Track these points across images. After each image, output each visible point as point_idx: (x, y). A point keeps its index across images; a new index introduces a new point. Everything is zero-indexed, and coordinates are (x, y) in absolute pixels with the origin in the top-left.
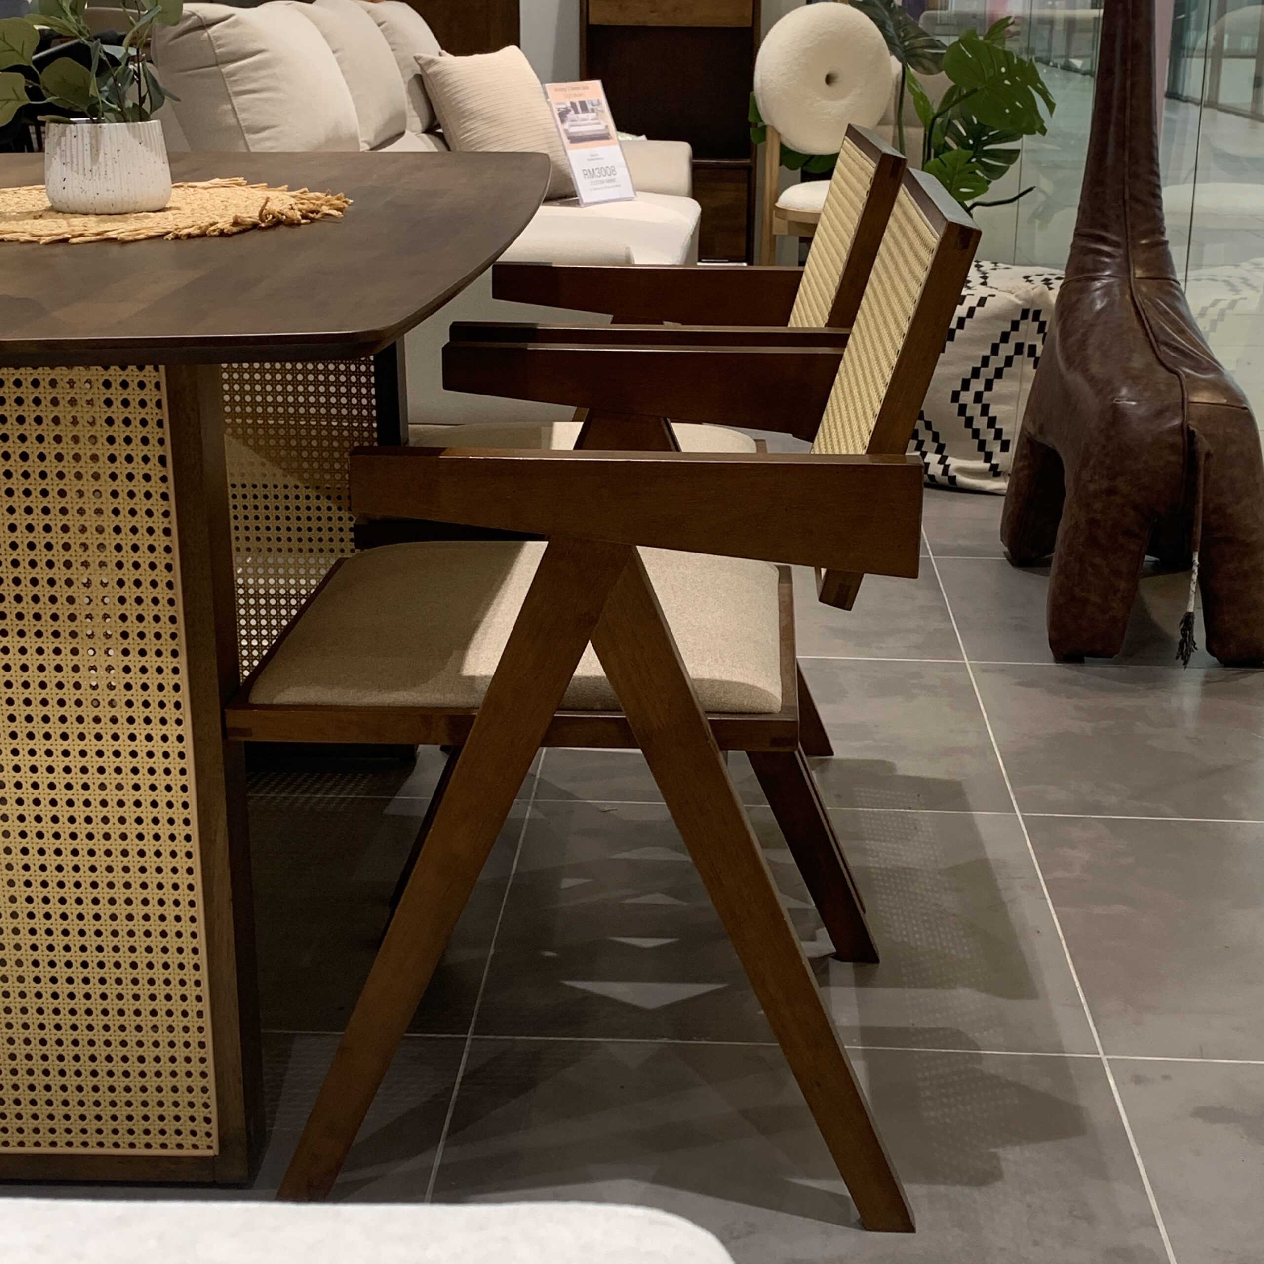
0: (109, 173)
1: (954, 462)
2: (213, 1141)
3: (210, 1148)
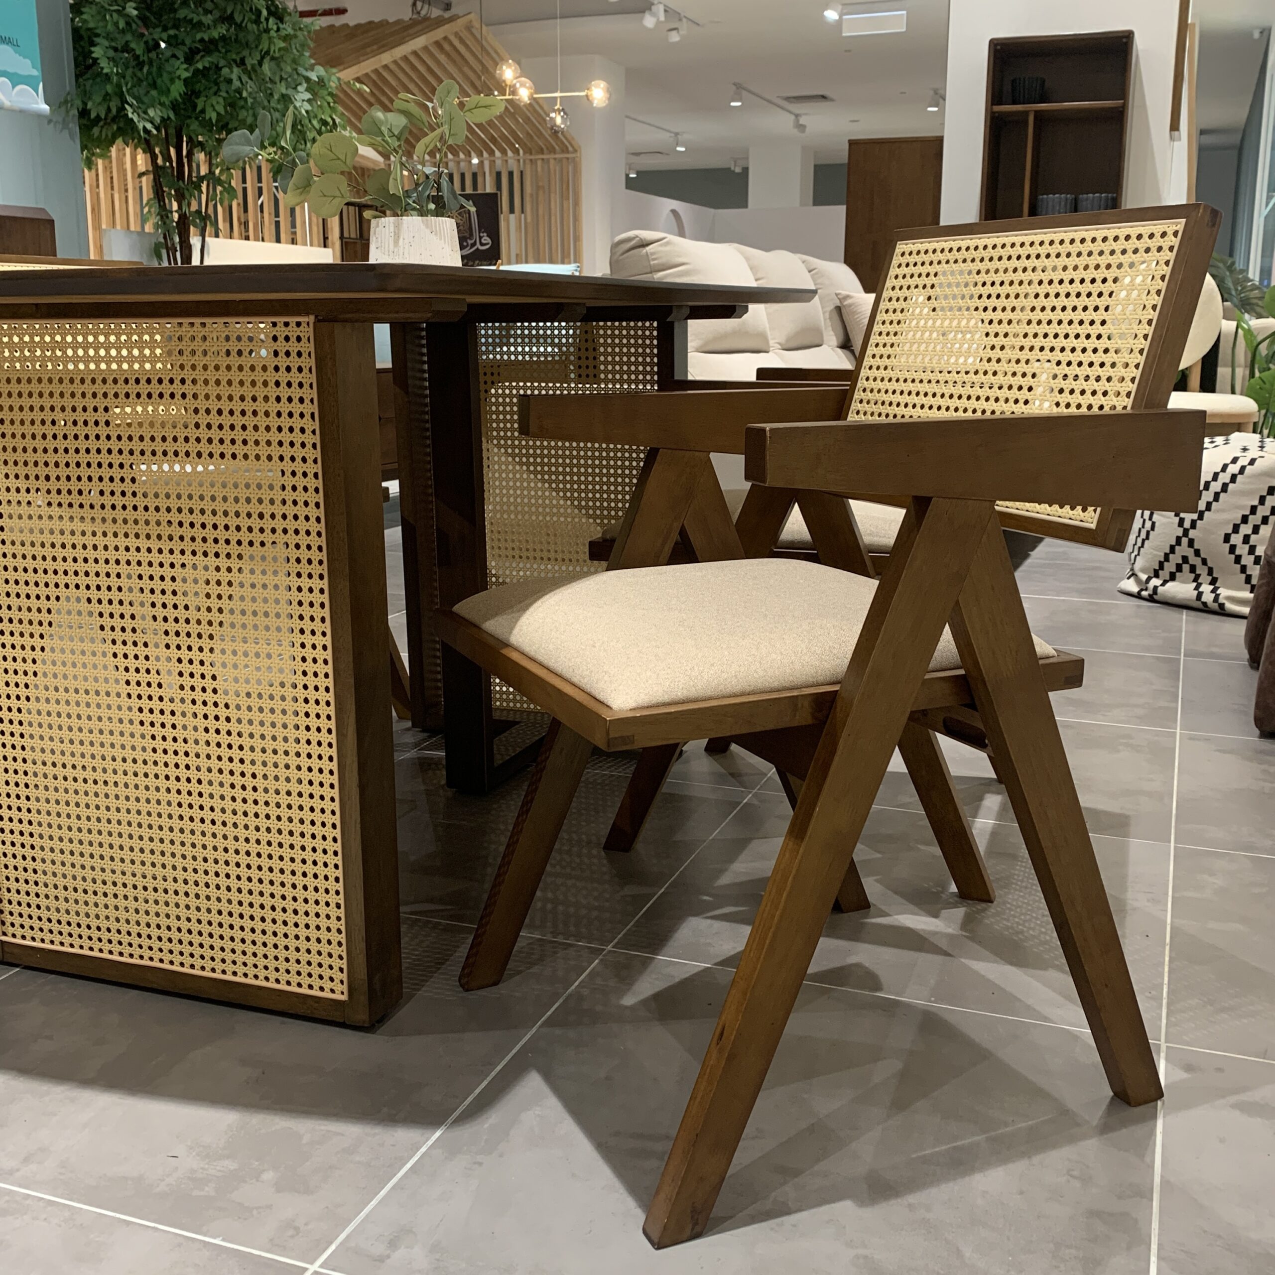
1: (1223, 592)
2: (345, 988)
3: (342, 993)
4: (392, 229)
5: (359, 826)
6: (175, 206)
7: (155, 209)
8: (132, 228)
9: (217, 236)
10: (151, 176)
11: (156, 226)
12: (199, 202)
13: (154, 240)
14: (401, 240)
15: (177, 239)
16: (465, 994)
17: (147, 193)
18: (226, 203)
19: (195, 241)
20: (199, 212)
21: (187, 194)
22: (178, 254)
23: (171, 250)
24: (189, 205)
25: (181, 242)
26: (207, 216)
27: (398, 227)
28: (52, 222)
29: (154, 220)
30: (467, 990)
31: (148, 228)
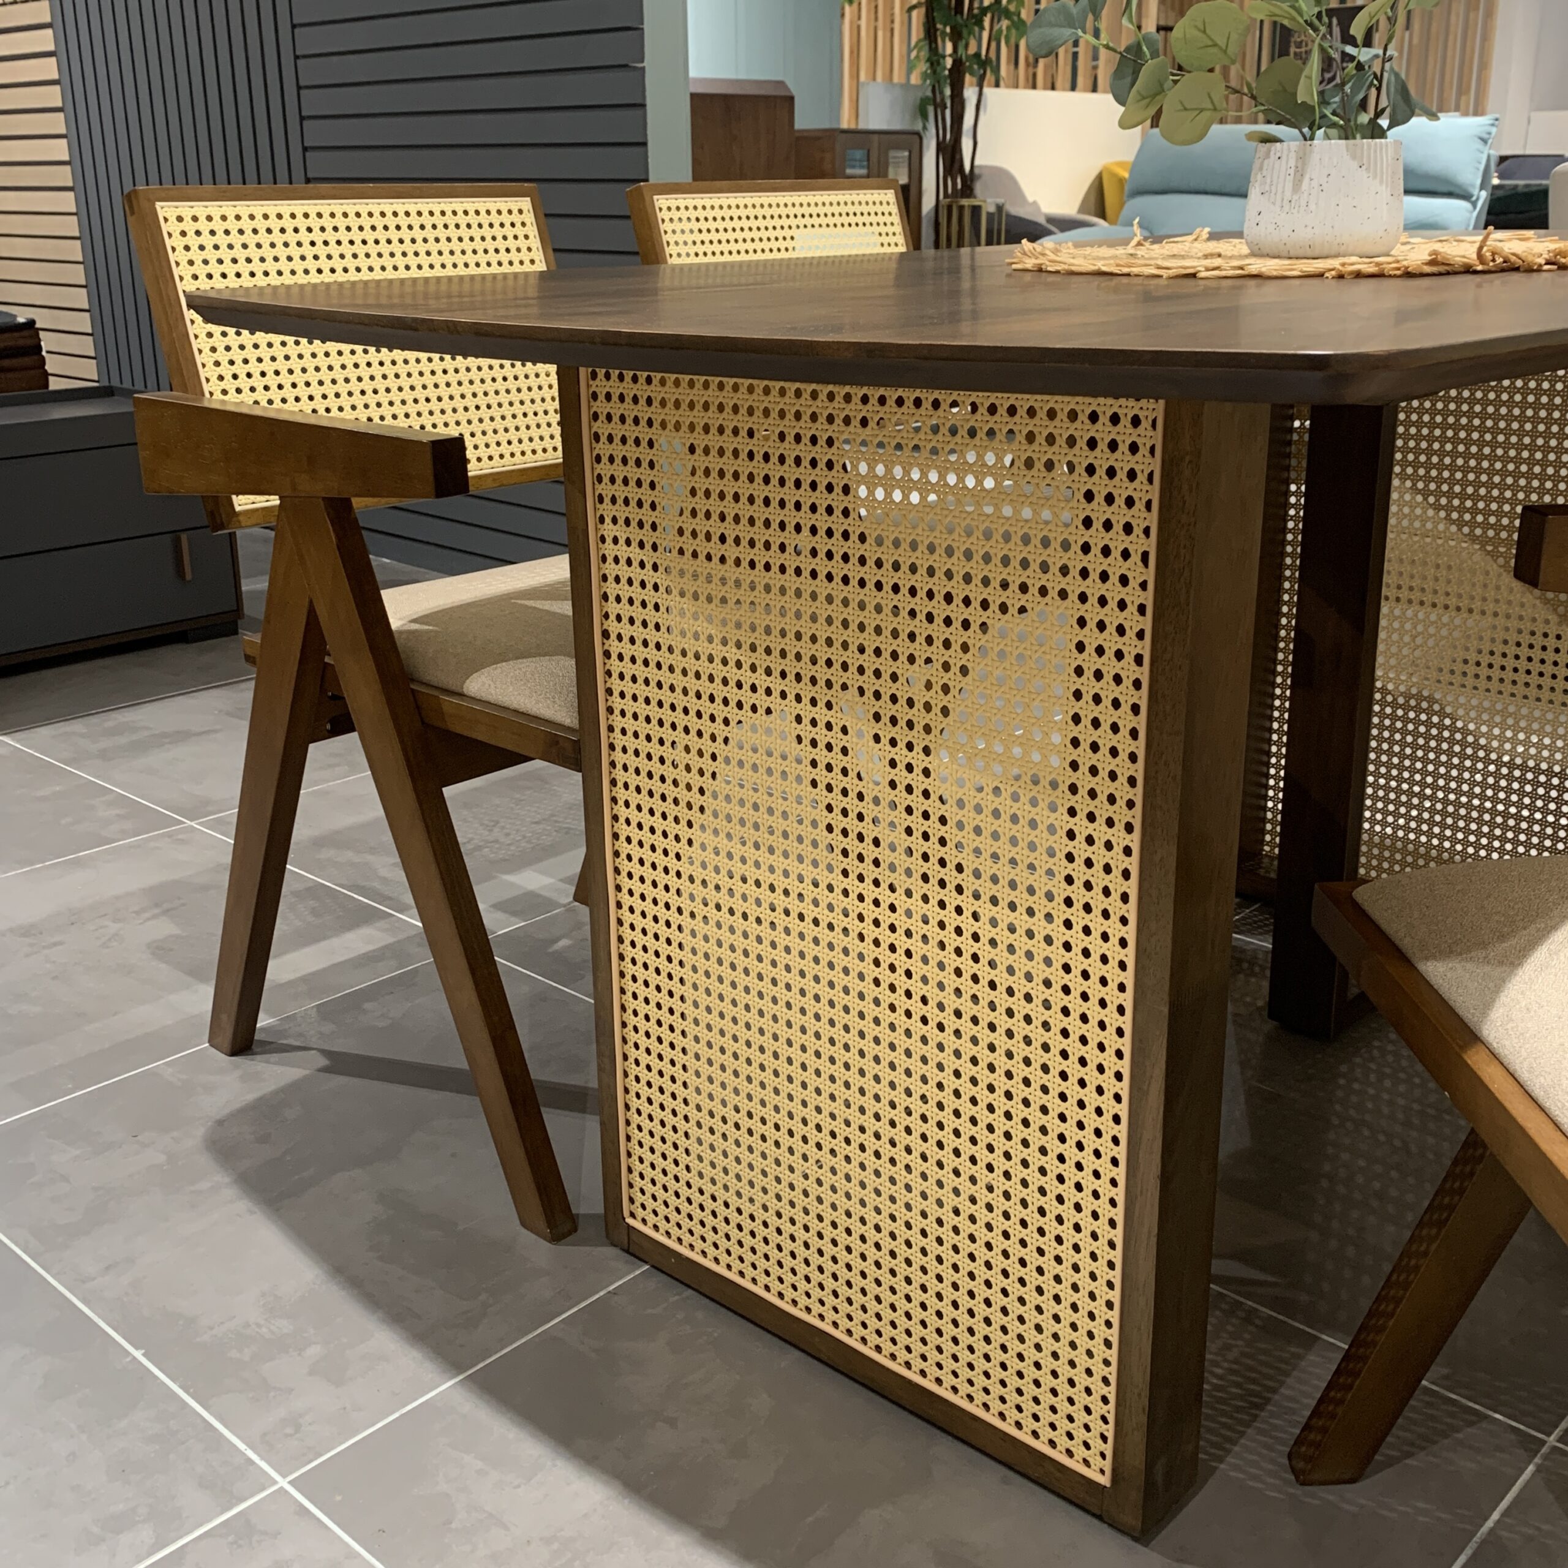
0: (1312, 207)
2: (1107, 1464)
3: (1102, 1472)
4: (1292, 163)
5: (1154, 1240)
6: (949, 48)
7: (925, 54)
8: (896, 80)
9: (997, 85)
10: (923, 10)
11: (924, 76)
12: (979, 43)
13: (920, 94)
15: (948, 92)
16: (1298, 1491)
17: (917, 32)
18: (1013, 41)
19: (970, 94)
20: (977, 55)
21: (965, 32)
22: (948, 112)
23: (940, 106)
24: (967, 46)
25: (952, 97)
26: (988, 61)
27: (1303, 159)
28: (791, 99)
29: (923, 67)
30: (1303, 1484)
31: (915, 79)
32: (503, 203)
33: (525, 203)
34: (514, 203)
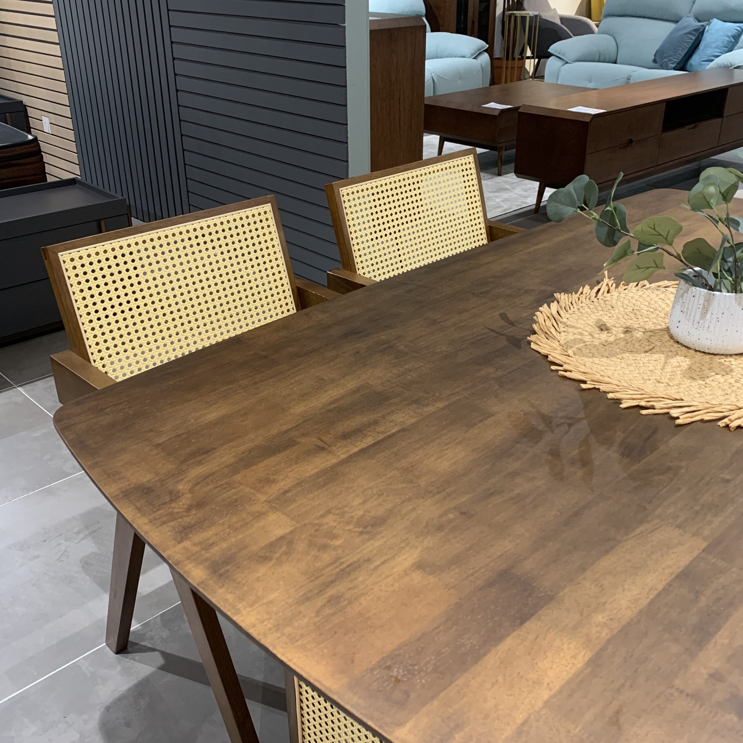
4: (702, 302)
14: (709, 314)
27: (708, 301)
32: (255, 210)
33: (268, 207)
34: (261, 209)
